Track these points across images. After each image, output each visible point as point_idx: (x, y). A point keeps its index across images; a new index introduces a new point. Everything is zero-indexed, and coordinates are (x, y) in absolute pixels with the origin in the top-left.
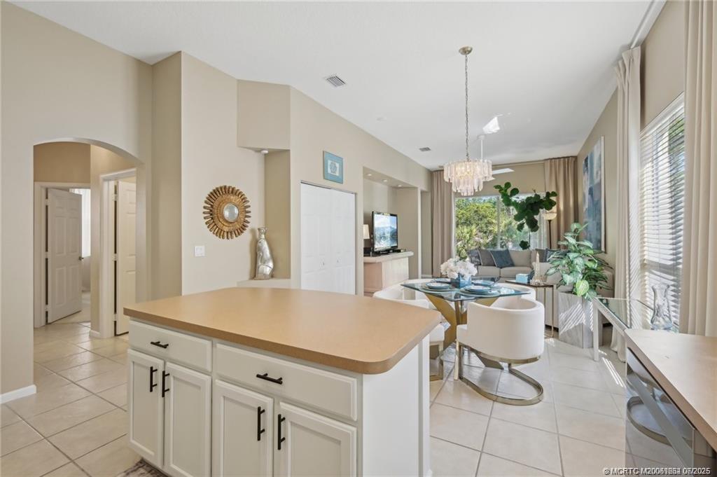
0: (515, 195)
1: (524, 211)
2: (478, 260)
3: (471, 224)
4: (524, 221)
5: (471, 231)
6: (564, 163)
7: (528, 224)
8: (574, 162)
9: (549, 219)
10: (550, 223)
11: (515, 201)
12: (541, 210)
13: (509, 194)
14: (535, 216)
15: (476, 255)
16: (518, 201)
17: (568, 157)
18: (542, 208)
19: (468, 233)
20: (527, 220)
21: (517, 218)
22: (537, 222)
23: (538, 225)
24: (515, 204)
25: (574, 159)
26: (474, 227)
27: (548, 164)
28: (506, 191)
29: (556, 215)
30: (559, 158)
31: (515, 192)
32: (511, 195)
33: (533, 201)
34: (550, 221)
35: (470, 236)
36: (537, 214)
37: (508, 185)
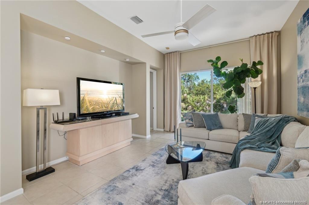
0: (224, 67)
1: (232, 80)
2: (191, 122)
3: (204, 94)
4: (232, 88)
5: (205, 98)
6: (268, 38)
7: (235, 91)
8: (278, 36)
9: (255, 86)
10: (255, 90)
11: (225, 72)
12: (247, 79)
13: (219, 66)
14: (242, 84)
15: (190, 118)
16: (227, 72)
17: (272, 32)
18: (248, 77)
19: (203, 99)
20: (234, 88)
21: (226, 86)
22: (243, 89)
23: (244, 92)
24: (225, 75)
25: (277, 34)
26: (206, 95)
27: (253, 41)
28: (217, 63)
29: (260, 83)
30: (263, 34)
31: (224, 64)
32: (221, 68)
33: (240, 70)
34: (255, 88)
35: (204, 100)
36: (244, 82)
37: (218, 58)
